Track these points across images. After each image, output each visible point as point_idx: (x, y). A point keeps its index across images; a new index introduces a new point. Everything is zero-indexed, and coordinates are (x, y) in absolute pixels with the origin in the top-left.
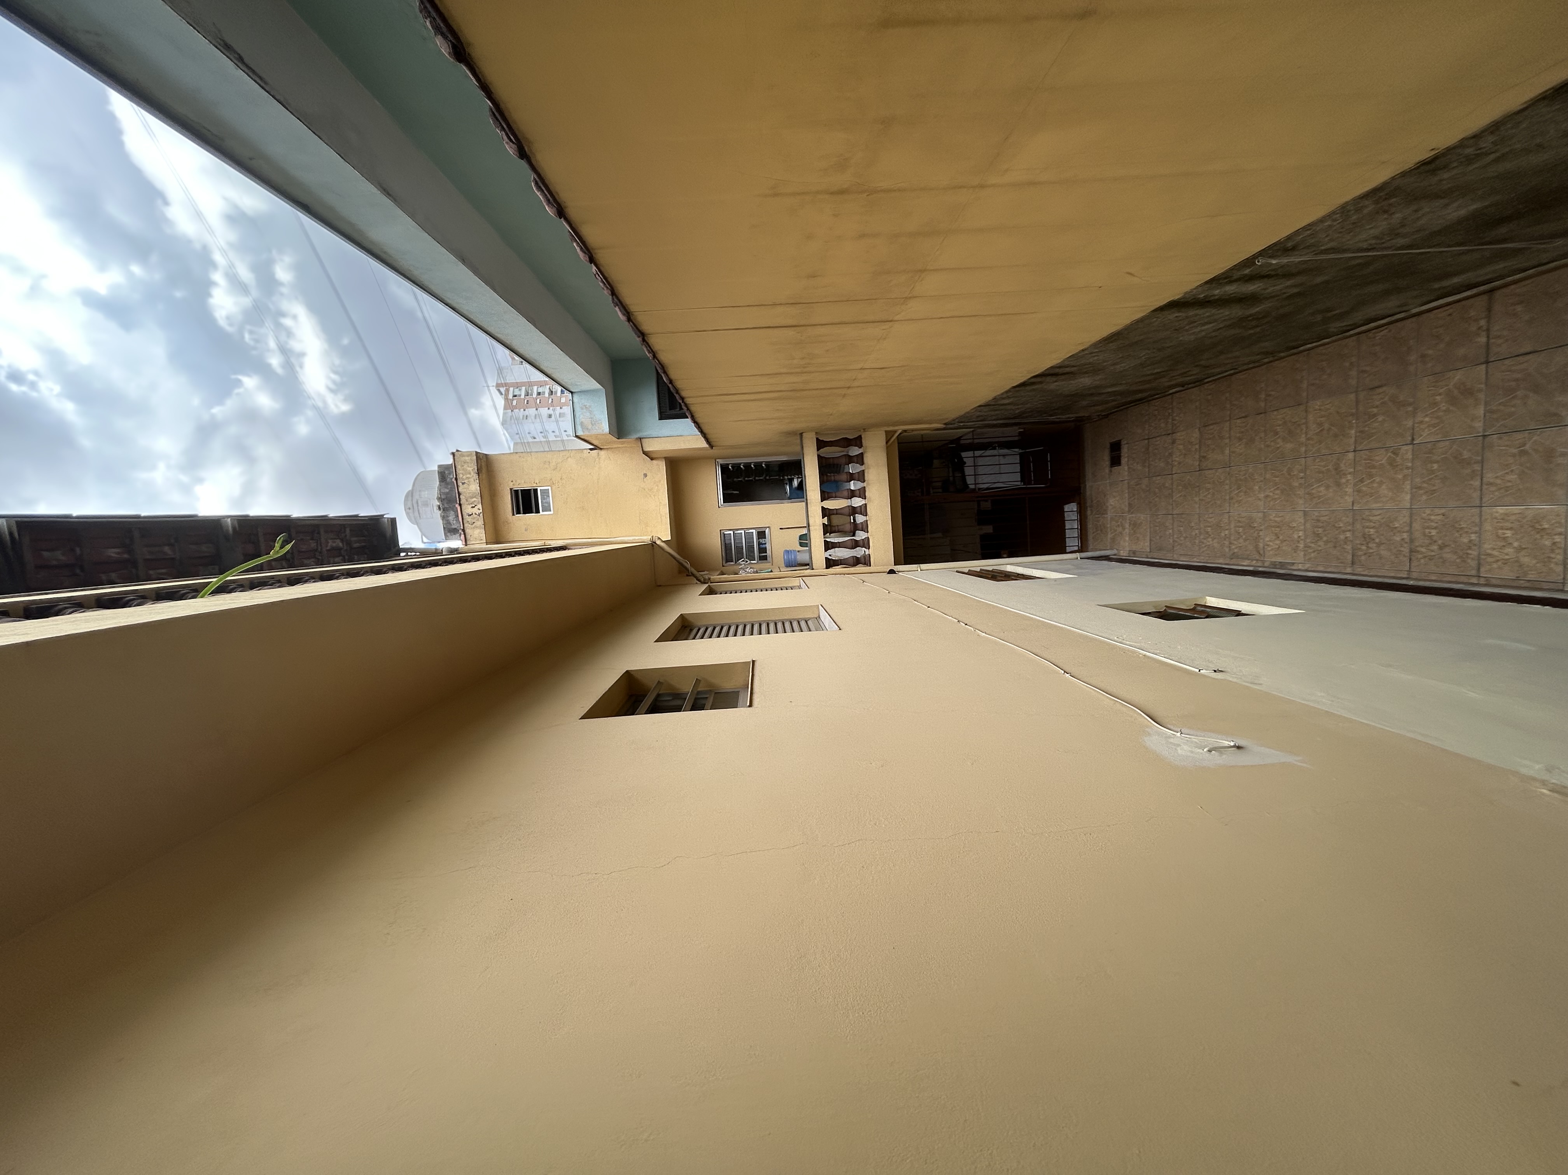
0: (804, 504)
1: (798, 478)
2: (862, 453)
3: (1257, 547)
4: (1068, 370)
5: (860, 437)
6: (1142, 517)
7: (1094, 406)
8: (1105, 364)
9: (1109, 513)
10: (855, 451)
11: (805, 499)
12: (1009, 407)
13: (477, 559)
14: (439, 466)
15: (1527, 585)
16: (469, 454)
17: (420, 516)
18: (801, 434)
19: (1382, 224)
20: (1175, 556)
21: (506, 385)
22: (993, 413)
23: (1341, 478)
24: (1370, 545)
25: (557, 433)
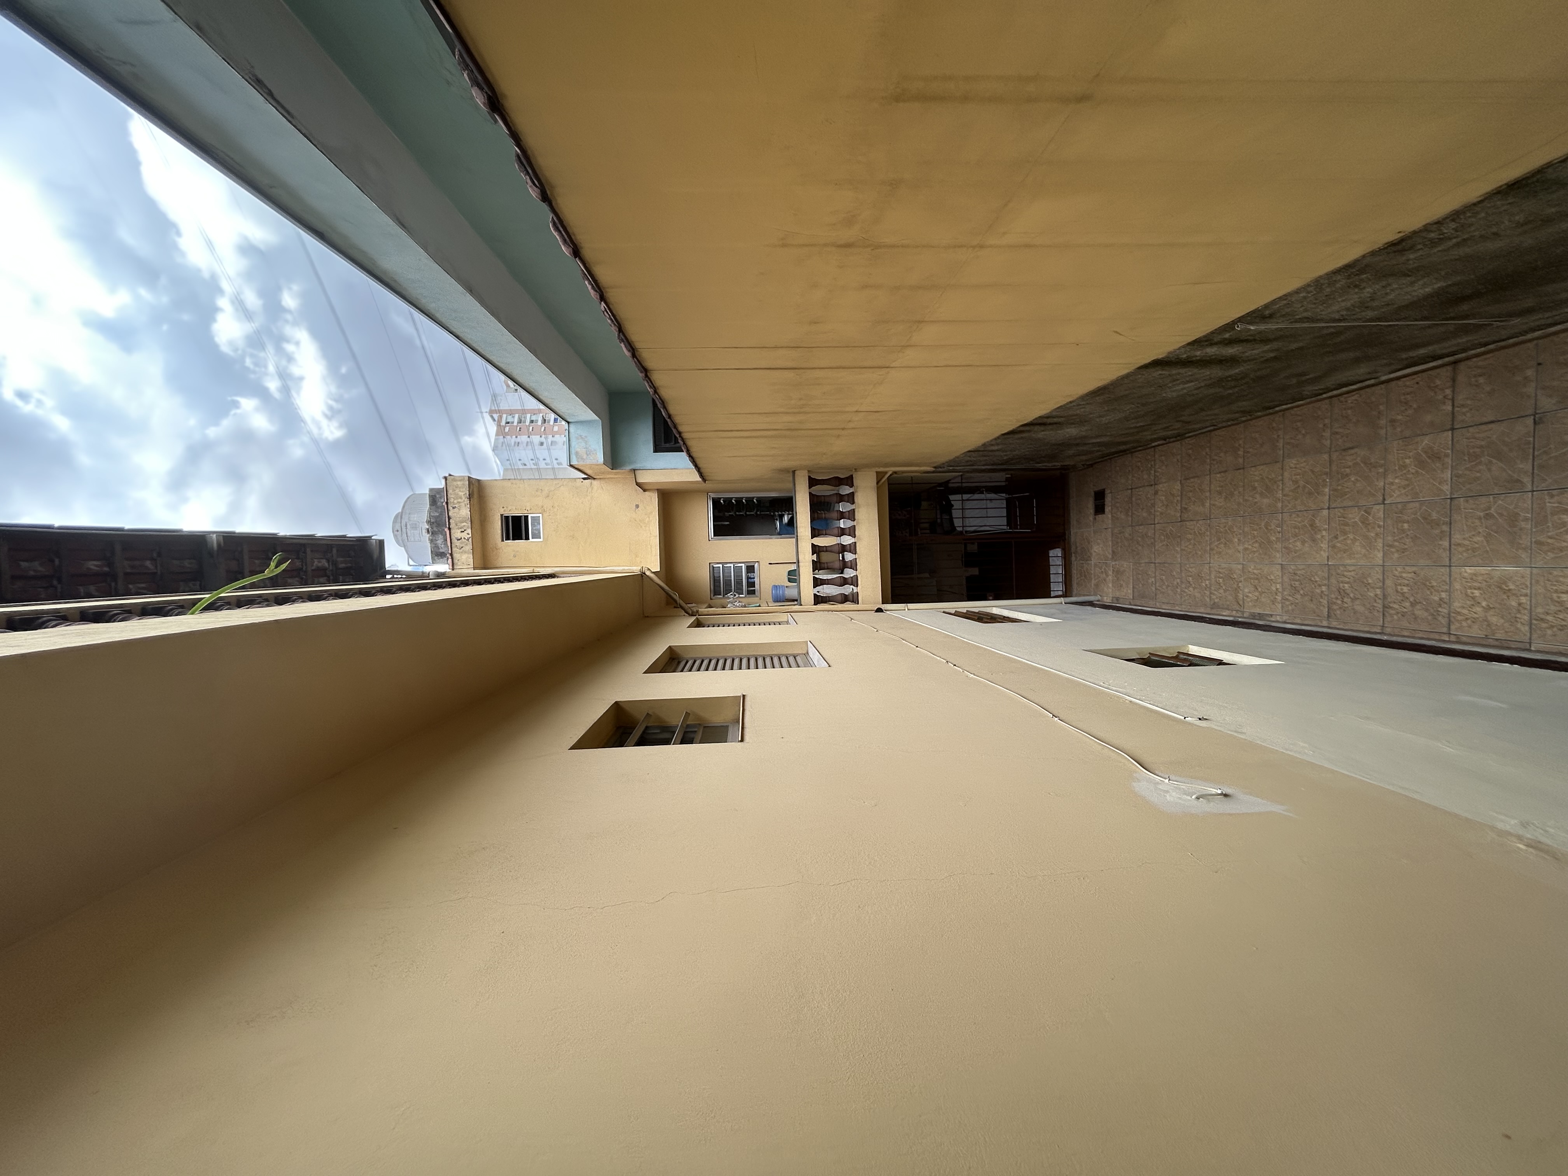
0: (794, 540)
1: (788, 514)
2: (853, 492)
3: (1236, 598)
4: (1055, 420)
5: (851, 477)
6: (1125, 564)
7: (1079, 455)
8: (1092, 416)
9: (1093, 559)
10: (845, 490)
11: (795, 536)
12: (997, 453)
13: (466, 583)
14: (431, 490)
15: (1496, 643)
16: (462, 479)
17: (408, 539)
18: (794, 472)
19: (1354, 298)
20: (1158, 604)
21: (500, 412)
22: (982, 459)
23: (1316, 533)
24: (1345, 600)
25: (548, 461)
